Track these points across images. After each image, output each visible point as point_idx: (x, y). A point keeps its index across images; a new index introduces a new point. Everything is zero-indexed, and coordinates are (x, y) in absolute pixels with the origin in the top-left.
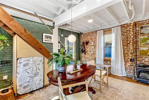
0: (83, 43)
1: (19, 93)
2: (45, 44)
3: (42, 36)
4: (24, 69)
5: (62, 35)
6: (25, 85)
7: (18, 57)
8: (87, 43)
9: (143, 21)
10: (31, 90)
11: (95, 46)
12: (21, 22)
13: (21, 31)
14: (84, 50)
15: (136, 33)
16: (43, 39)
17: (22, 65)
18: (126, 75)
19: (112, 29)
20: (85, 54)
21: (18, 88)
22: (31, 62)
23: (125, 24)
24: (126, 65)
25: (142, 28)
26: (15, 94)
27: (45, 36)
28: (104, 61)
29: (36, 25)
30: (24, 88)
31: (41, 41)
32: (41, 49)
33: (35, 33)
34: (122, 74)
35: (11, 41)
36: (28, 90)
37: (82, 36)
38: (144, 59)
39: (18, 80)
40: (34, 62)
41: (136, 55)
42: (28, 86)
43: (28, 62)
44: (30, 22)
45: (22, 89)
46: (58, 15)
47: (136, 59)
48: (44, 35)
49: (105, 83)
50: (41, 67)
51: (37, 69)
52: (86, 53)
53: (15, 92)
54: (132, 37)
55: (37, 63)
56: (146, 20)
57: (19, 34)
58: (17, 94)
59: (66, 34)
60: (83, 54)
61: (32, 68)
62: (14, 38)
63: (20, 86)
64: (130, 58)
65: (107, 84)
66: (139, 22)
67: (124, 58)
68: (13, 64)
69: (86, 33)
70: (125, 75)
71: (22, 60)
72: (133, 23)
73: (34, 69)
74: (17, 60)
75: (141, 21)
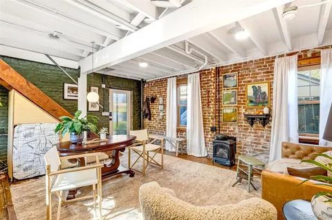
0: (147, 99)
1: (16, 177)
2: (68, 101)
3: (63, 89)
4: (25, 142)
5: (104, 86)
6: (27, 165)
7: (15, 123)
8: (153, 100)
9: (227, 66)
10: (37, 175)
11: (164, 105)
12: (24, 66)
13: (21, 84)
14: (147, 112)
15: (219, 85)
16: (63, 94)
17: (21, 134)
18: (206, 155)
19: (189, 76)
20: (150, 119)
21: (15, 169)
22: (37, 131)
23: (205, 70)
24: (207, 138)
25: (225, 77)
26: (10, 179)
27: (69, 88)
28: (177, 132)
29: (51, 70)
30: (24, 170)
31: (61, 95)
32: (54, 110)
33: (50, 84)
34: (201, 153)
35: (6, 98)
36: (30, 173)
37: (146, 86)
38: (229, 128)
39: (14, 157)
40: (43, 131)
41: (219, 122)
42: (30, 167)
43: (32, 131)
44: (40, 66)
45: (22, 171)
46: (103, 47)
47: (219, 127)
48: (66, 86)
49: (159, 165)
50: (54, 139)
51: (48, 142)
52: (152, 118)
53: (11, 177)
54: (214, 91)
55: (47, 133)
56: (231, 66)
57: (18, 88)
58: (13, 178)
59: (111, 83)
60: (147, 120)
61: (38, 142)
62: (10, 93)
63: (18, 167)
64: (211, 125)
65: (162, 166)
66: (222, 67)
67: (204, 126)
68: (8, 135)
69: (152, 82)
70: (204, 154)
71: (22, 128)
72: (214, 68)
73: (42, 142)
74: (14, 127)
75: (226, 67)
